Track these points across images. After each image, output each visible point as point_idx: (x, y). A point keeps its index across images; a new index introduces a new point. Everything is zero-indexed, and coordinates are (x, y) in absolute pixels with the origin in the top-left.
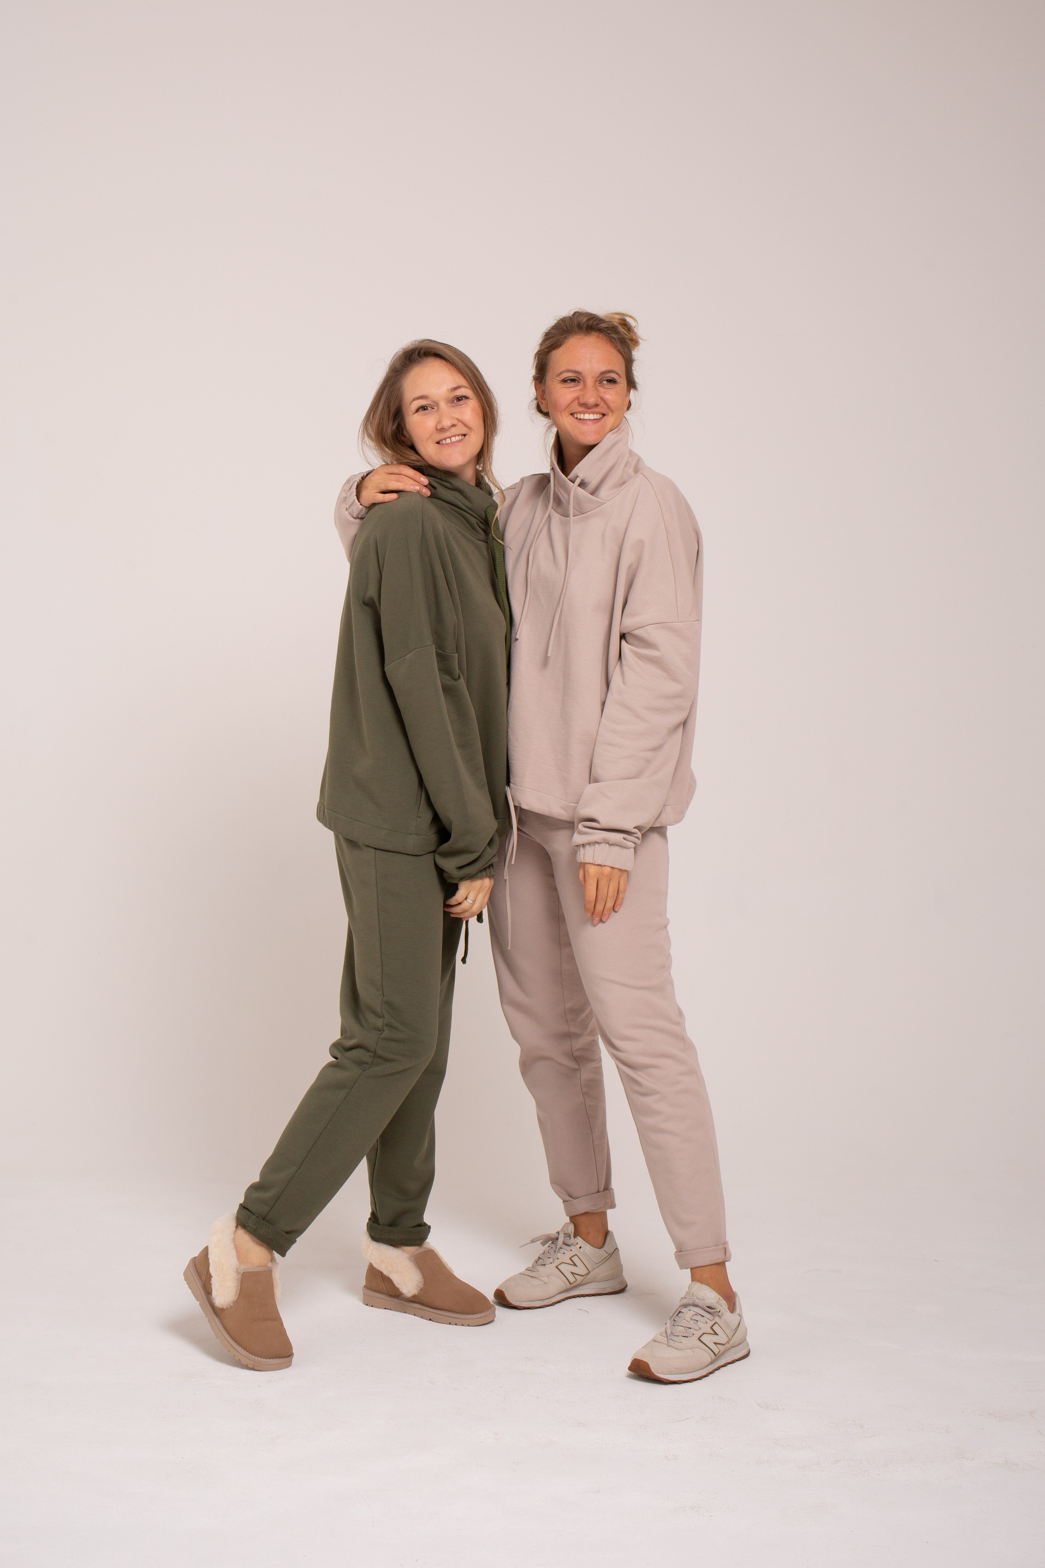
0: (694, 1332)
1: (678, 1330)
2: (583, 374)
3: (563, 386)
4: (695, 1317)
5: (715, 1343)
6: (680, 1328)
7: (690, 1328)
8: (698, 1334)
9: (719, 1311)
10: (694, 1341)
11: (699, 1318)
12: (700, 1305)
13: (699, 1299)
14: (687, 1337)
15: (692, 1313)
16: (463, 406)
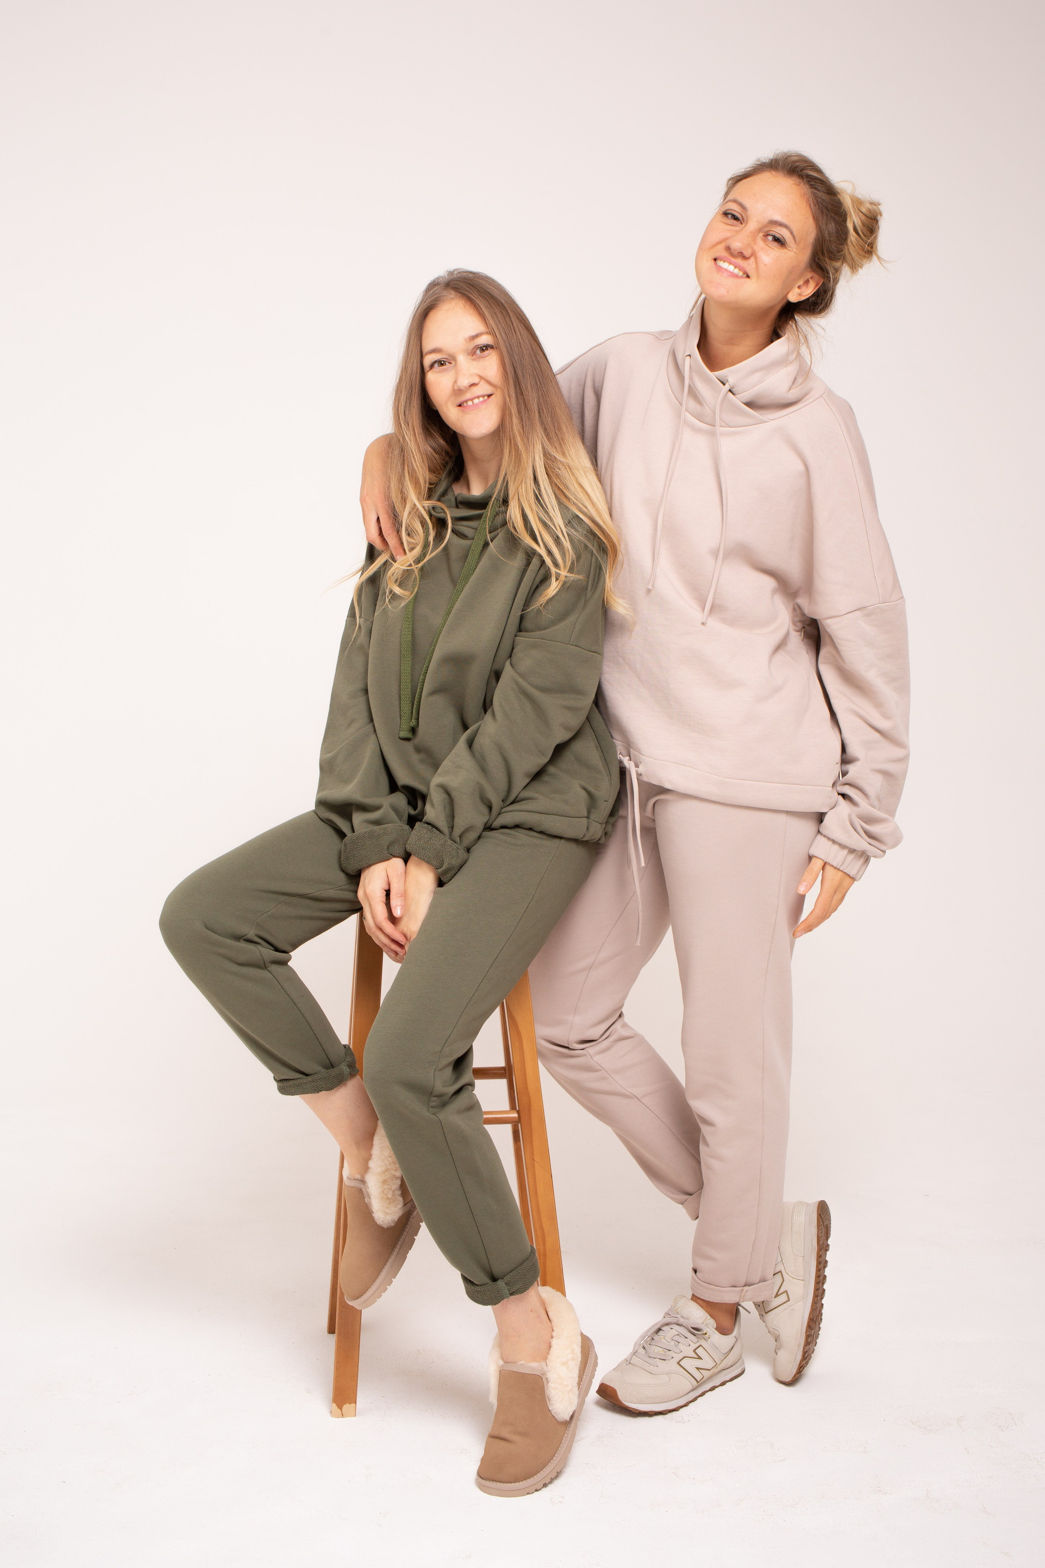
0: (674, 1355)
1: (656, 1351)
2: (749, 213)
3: (723, 220)
4: (676, 1338)
5: (698, 1368)
6: (657, 1349)
7: (670, 1350)
8: (678, 1357)
9: (706, 1333)
10: (672, 1365)
11: (681, 1339)
12: (684, 1324)
13: (683, 1317)
14: (665, 1360)
15: (674, 1332)
16: (487, 358)
